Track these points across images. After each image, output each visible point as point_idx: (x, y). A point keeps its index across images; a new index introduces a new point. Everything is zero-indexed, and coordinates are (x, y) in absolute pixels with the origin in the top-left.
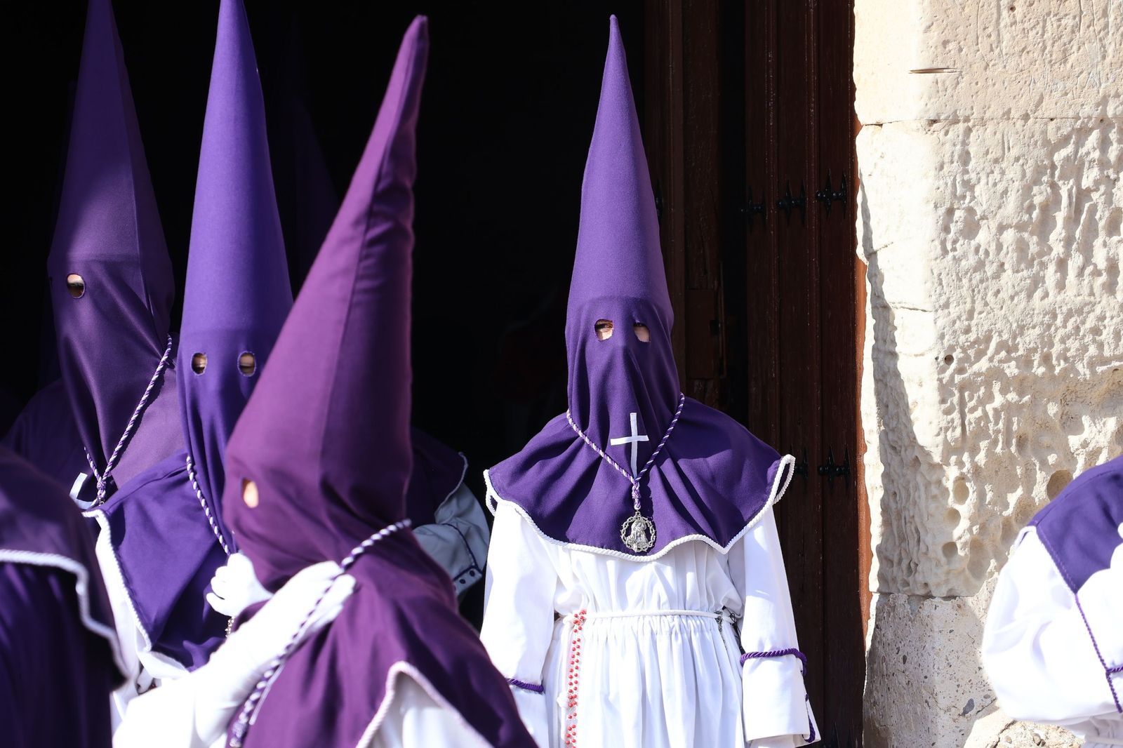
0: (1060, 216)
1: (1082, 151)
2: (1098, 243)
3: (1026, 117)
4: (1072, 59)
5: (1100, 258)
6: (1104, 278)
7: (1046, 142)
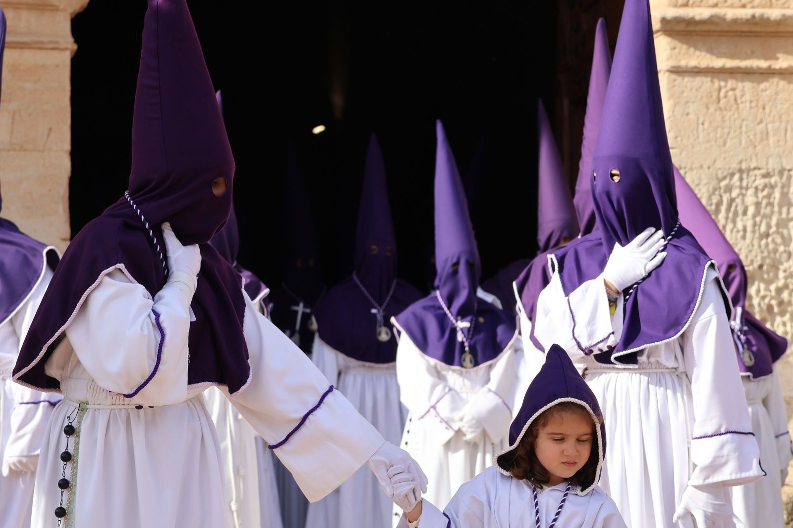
0: (723, 208)
1: (732, 182)
2: (739, 219)
3: (709, 168)
4: (728, 144)
5: (740, 225)
6: (741, 234)
7: (717, 178)
